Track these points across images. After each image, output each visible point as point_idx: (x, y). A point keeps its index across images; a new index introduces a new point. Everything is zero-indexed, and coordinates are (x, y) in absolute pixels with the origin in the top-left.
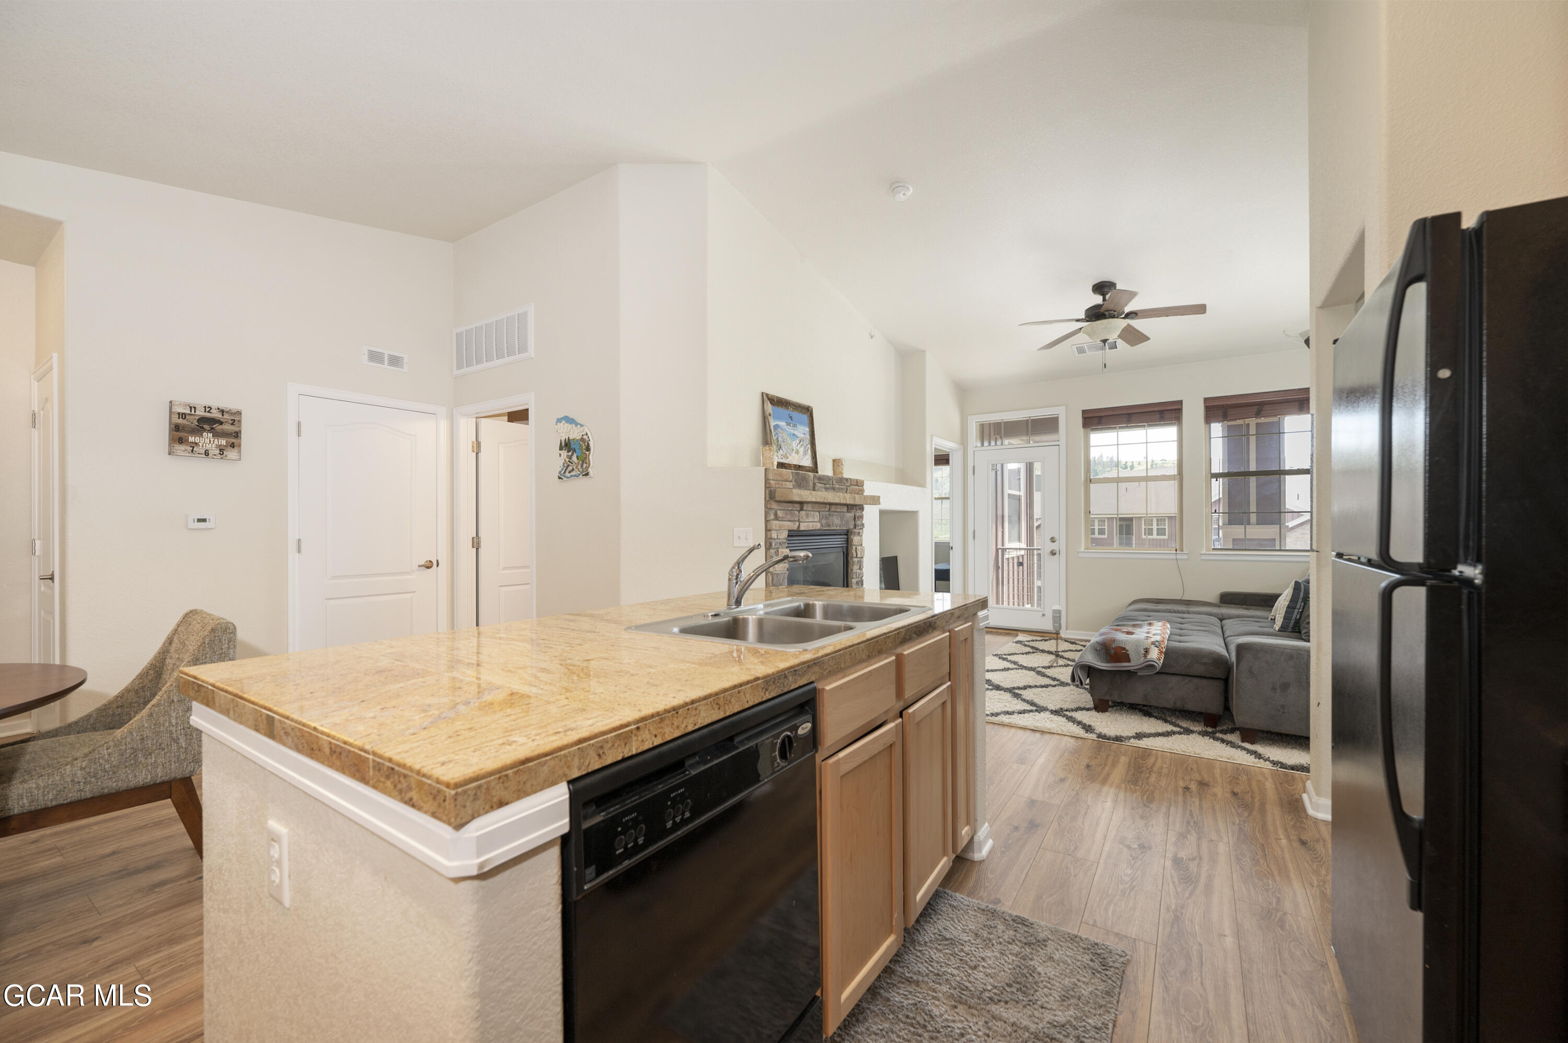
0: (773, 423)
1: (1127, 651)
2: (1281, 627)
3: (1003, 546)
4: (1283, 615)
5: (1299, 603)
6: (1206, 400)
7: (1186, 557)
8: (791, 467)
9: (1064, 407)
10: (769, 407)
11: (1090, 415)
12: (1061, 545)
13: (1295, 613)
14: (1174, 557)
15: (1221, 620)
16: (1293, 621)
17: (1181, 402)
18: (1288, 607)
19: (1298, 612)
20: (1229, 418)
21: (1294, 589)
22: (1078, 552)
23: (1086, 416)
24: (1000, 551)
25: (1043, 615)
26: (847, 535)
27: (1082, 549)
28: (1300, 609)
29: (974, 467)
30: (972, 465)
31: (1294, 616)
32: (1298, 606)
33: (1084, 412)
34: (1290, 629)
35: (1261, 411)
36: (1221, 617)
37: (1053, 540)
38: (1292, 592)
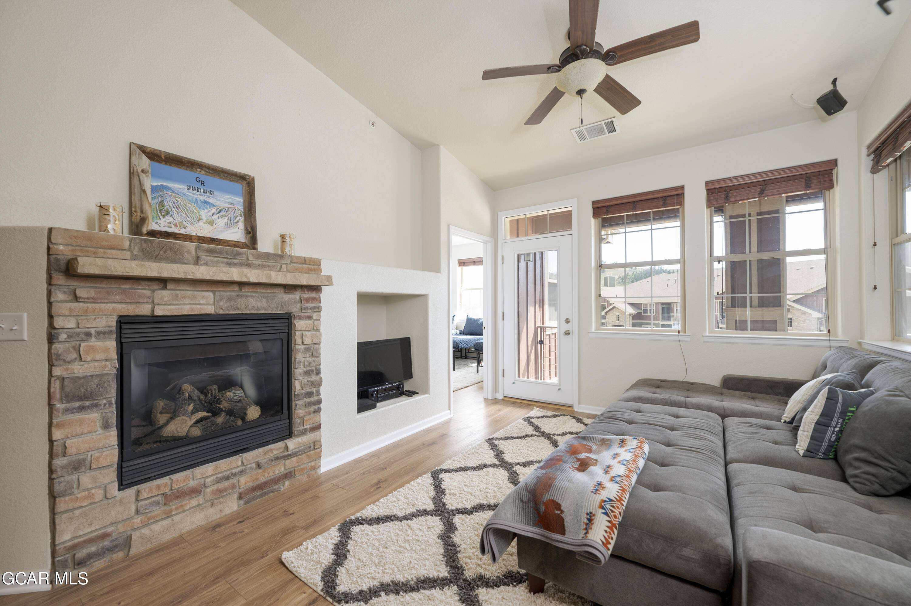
0: (148, 183)
1: (562, 512)
2: (807, 450)
3: (543, 324)
4: (811, 434)
5: (835, 420)
6: (707, 183)
7: (688, 339)
8: (191, 239)
9: (576, 199)
10: (145, 162)
11: (599, 205)
12: (573, 326)
13: (829, 433)
14: (677, 339)
15: (723, 417)
16: (825, 444)
17: (683, 187)
18: (818, 423)
19: (834, 431)
20: (731, 200)
21: (827, 399)
22: (588, 332)
23: (596, 206)
24: (539, 329)
25: (559, 389)
26: (288, 319)
27: (593, 330)
28: (836, 427)
29: (503, 257)
30: (502, 255)
31: (827, 437)
32: (833, 423)
33: (594, 203)
34: (821, 455)
35: (764, 190)
36: (722, 412)
37: (567, 321)
38: (824, 402)
